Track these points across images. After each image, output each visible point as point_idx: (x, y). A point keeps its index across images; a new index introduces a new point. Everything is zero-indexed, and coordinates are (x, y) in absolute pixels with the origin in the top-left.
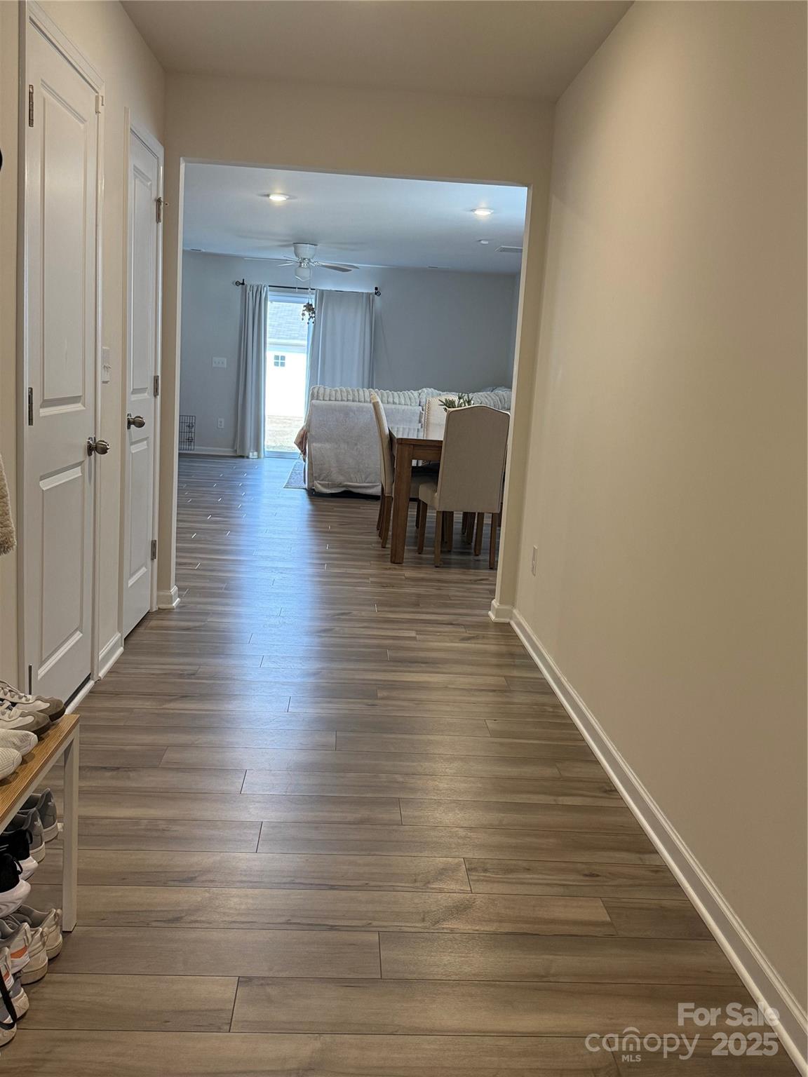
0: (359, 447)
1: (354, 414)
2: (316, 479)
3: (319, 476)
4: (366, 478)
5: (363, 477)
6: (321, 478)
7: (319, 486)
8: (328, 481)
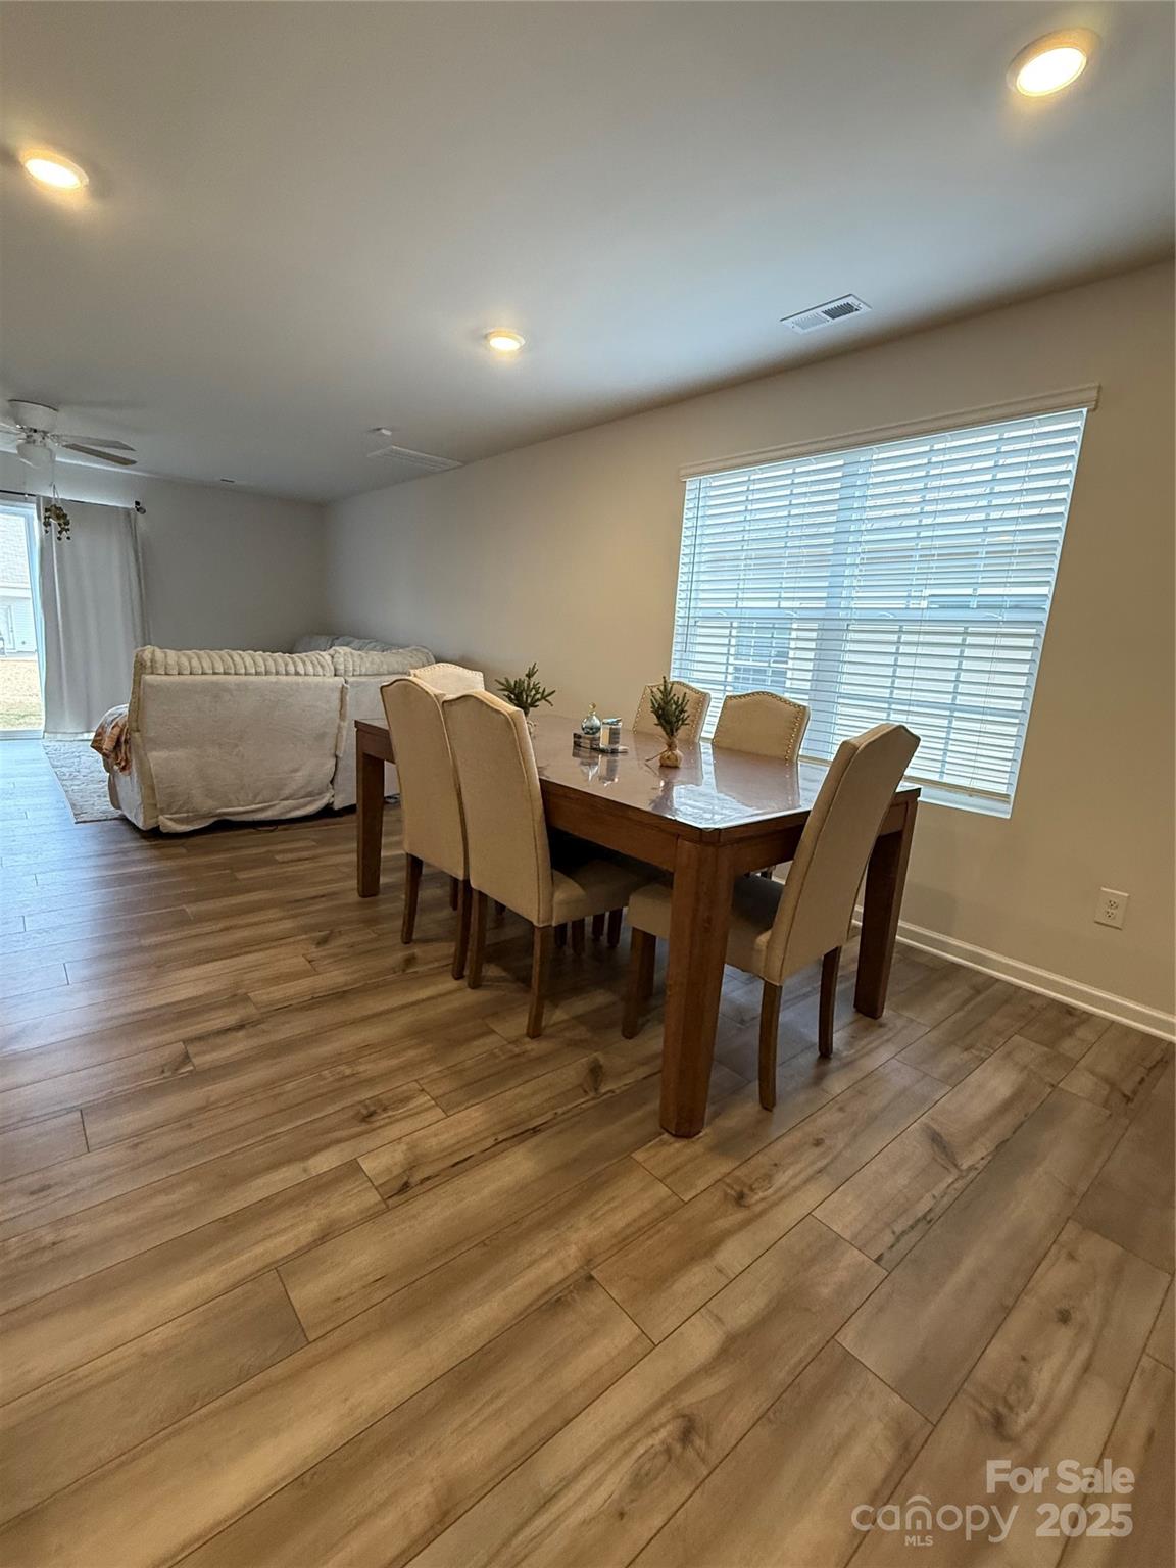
0: (241, 748)
1: (232, 695)
2: (163, 811)
3: (169, 806)
4: (255, 797)
5: (251, 796)
6: (174, 810)
7: (170, 823)
8: (188, 811)
